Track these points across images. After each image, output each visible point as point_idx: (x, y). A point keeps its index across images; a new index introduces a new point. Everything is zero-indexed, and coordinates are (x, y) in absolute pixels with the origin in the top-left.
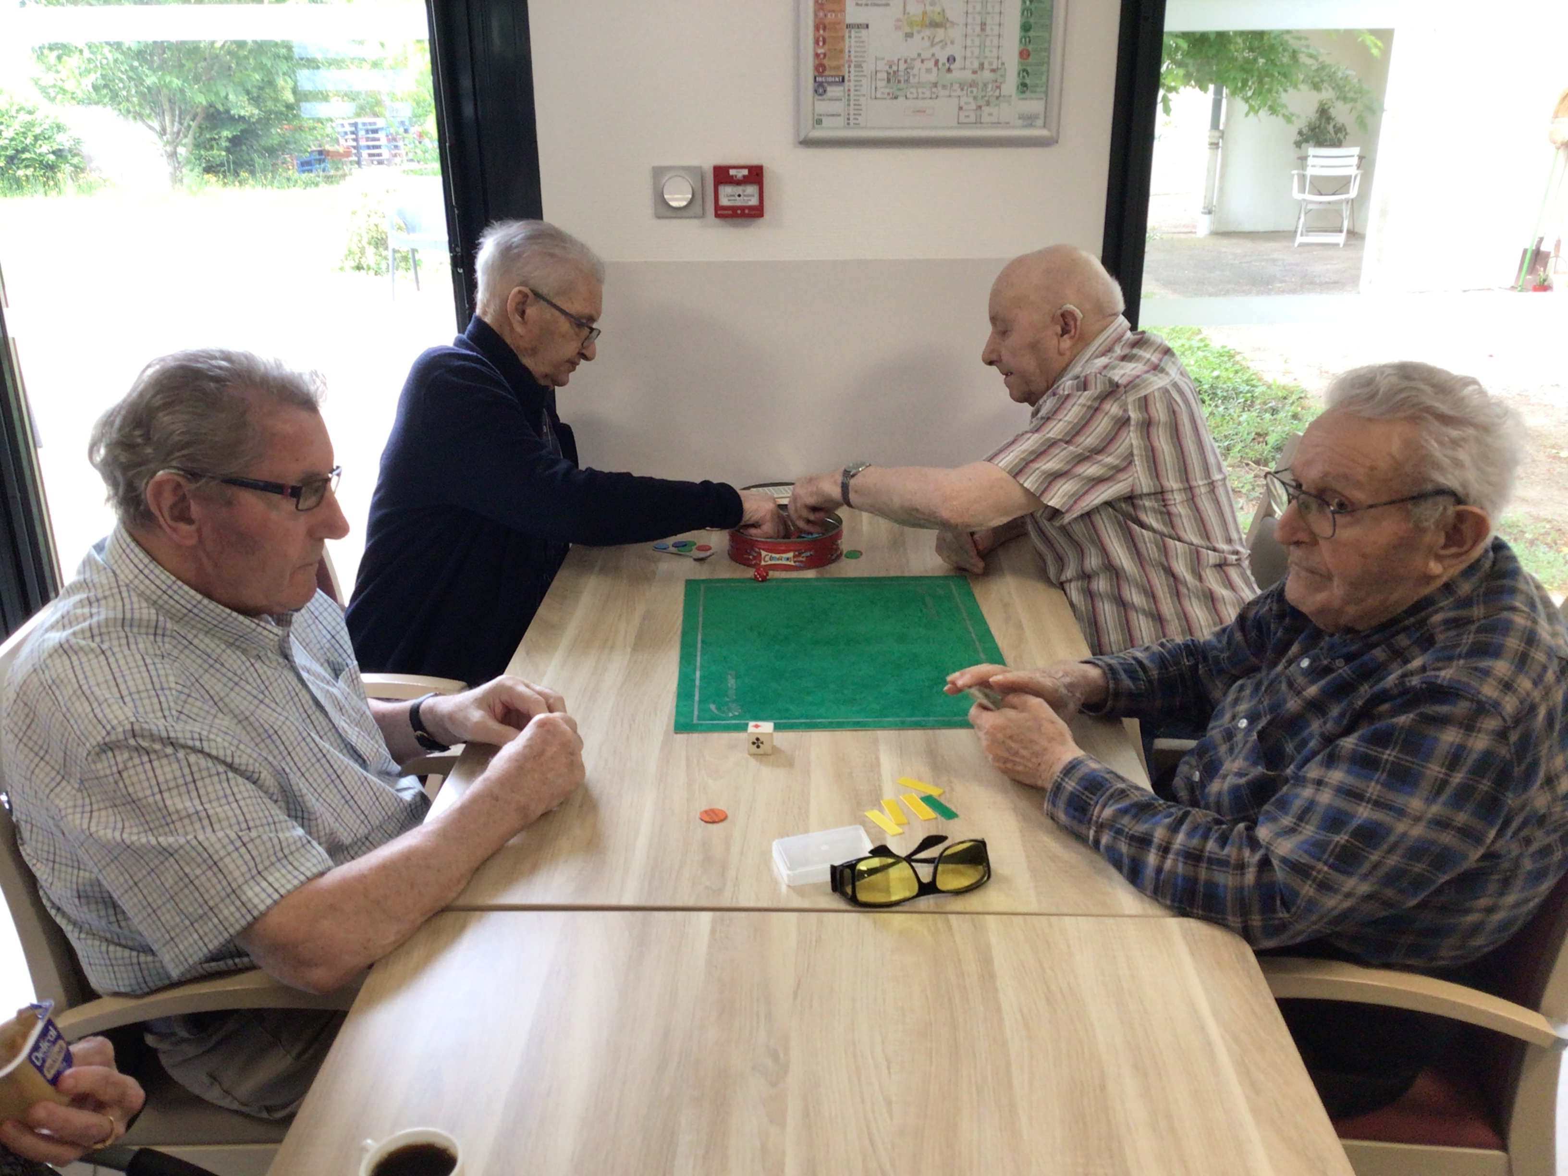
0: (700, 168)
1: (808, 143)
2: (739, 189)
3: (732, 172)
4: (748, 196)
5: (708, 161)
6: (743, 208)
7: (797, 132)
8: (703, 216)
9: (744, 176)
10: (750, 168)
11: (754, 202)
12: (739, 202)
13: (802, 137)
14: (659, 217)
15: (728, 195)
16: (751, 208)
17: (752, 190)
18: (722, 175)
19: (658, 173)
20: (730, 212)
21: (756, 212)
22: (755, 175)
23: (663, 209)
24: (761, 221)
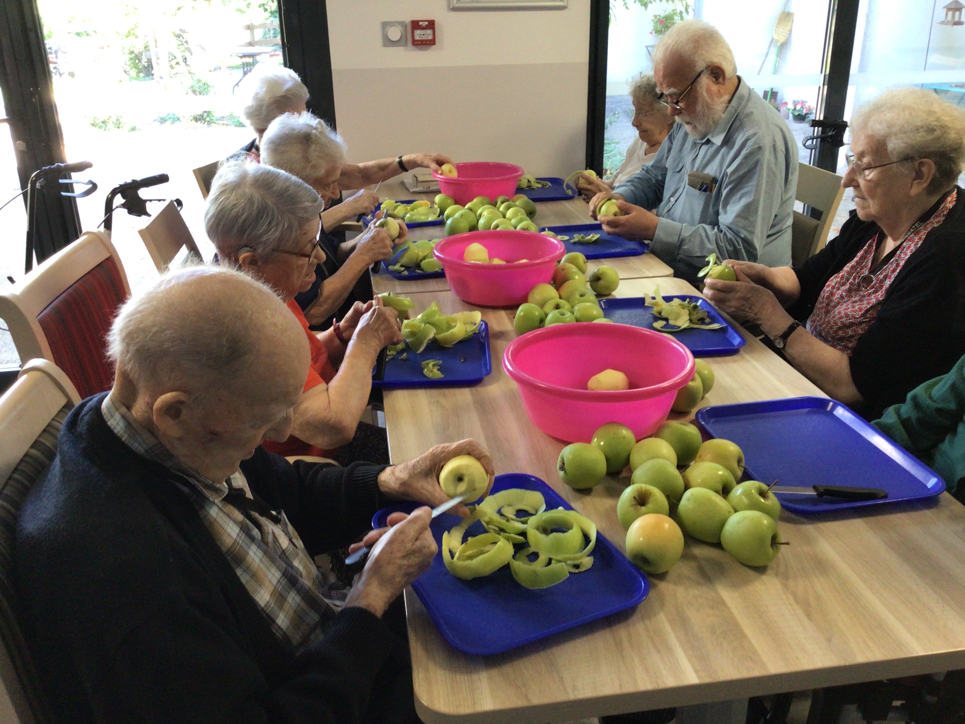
0: (404, 22)
1: (455, 9)
2: (423, 32)
3: (421, 23)
4: (427, 34)
5: (408, 19)
6: (427, 40)
7: (449, 4)
8: (406, 44)
9: (426, 25)
10: (430, 22)
11: (430, 37)
12: (424, 38)
13: (451, 7)
14: (385, 45)
15: (419, 34)
16: (430, 40)
17: (429, 32)
18: (415, 25)
19: (385, 25)
20: (420, 43)
21: (432, 42)
22: (431, 25)
23: (388, 42)
24: (434, 46)
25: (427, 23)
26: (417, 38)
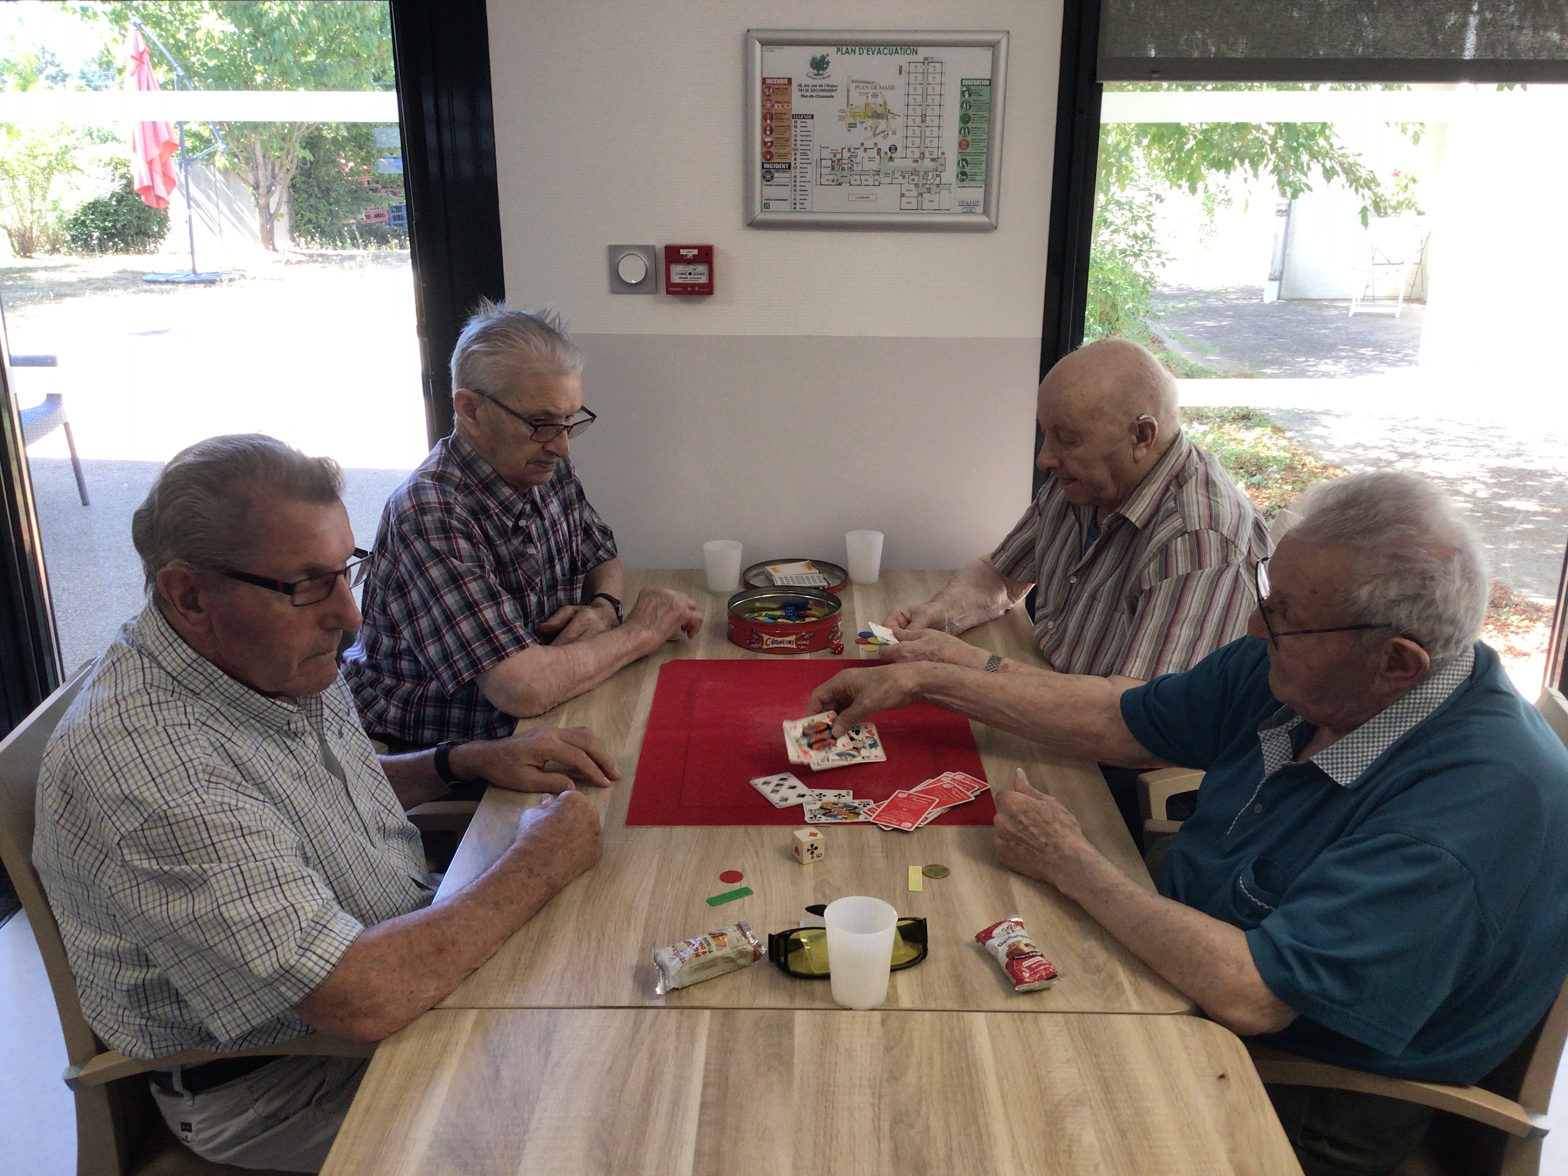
0: (654, 247)
1: (754, 225)
2: (690, 268)
3: (683, 252)
4: (698, 274)
5: (660, 242)
6: (693, 286)
7: (746, 216)
8: (655, 291)
9: (695, 256)
10: (700, 248)
11: (704, 280)
12: (690, 280)
13: (750, 221)
14: (614, 291)
15: (679, 273)
16: (701, 285)
17: (702, 268)
18: (673, 254)
20: (681, 289)
21: (706, 290)
22: (705, 254)
23: (619, 285)
24: (711, 298)
25: (695, 252)
26: (676, 279)
